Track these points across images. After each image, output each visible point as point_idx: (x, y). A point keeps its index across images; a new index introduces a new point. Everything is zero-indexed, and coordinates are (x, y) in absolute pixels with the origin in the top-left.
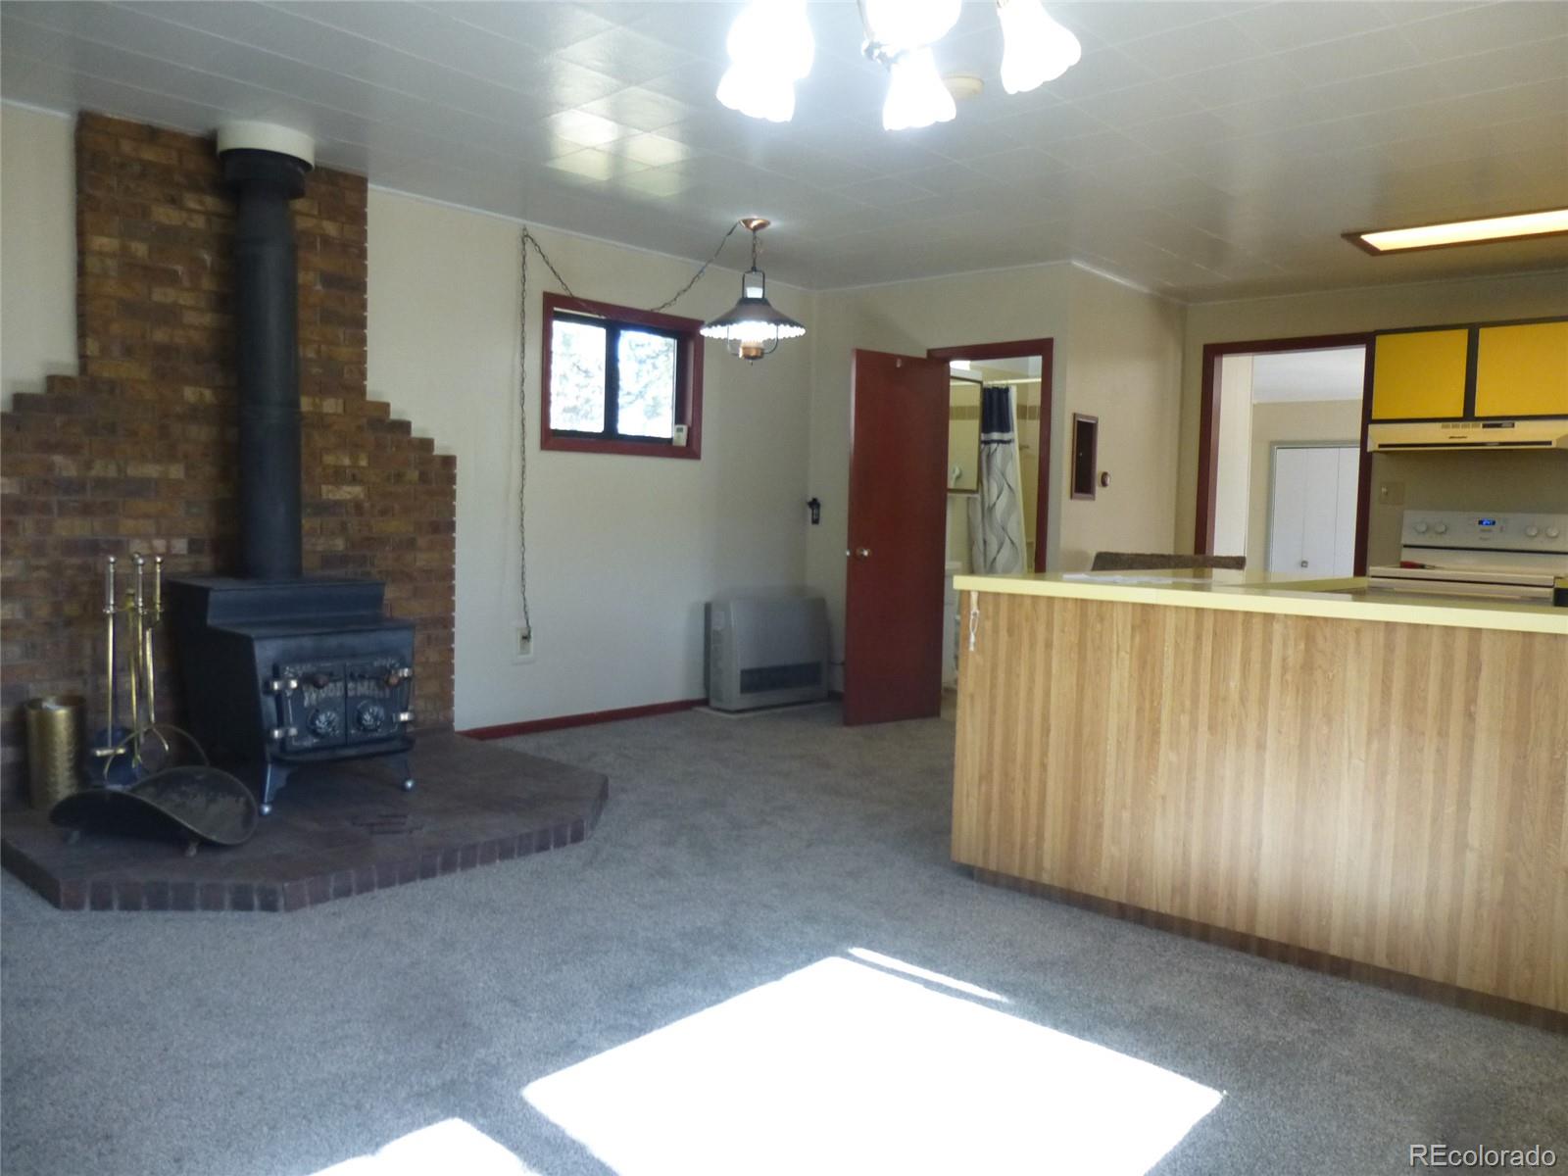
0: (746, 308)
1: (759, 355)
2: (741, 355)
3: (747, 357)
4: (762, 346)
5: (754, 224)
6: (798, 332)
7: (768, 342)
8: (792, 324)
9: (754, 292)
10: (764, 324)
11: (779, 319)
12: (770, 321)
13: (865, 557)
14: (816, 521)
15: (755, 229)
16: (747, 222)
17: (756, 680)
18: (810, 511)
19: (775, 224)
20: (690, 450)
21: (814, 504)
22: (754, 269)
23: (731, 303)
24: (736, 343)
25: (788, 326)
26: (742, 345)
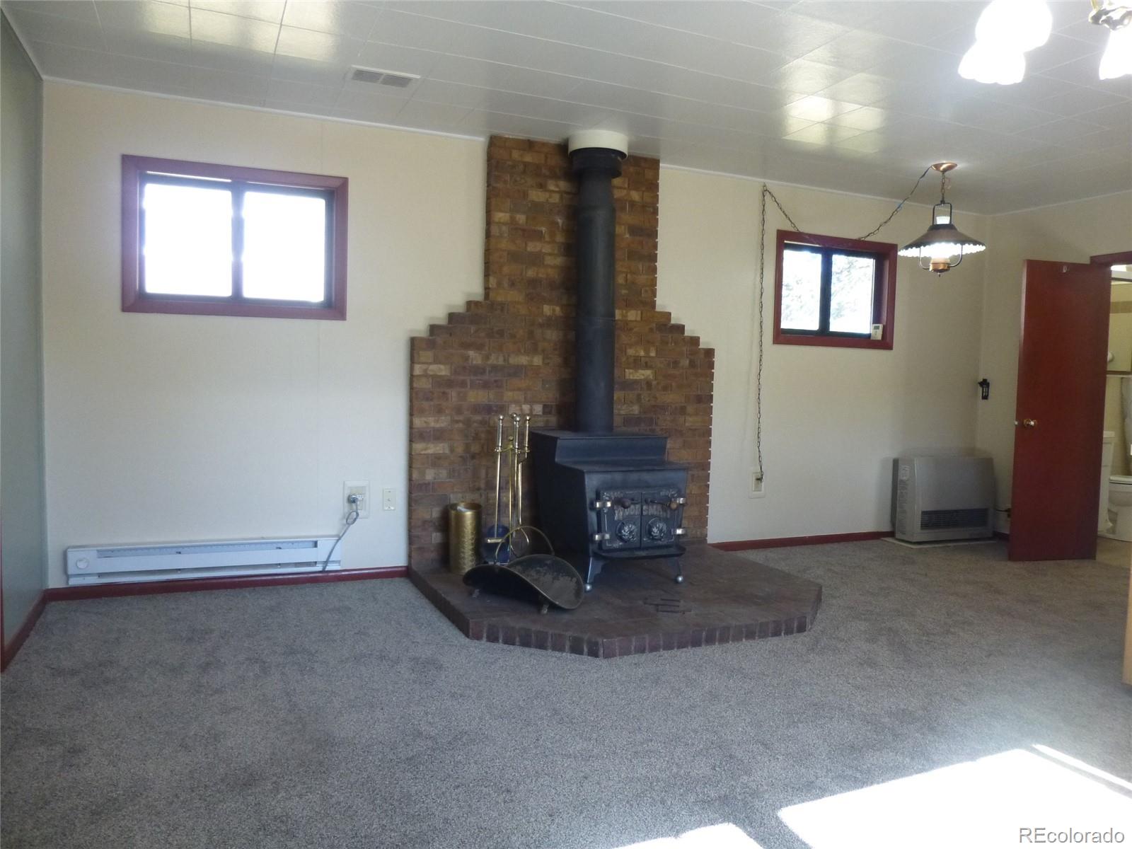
0: (935, 233)
1: (946, 268)
2: (931, 268)
3: (936, 270)
4: (949, 261)
5: (944, 166)
6: (980, 248)
7: (954, 258)
8: (975, 243)
9: (943, 220)
10: (952, 244)
11: (963, 240)
12: (956, 242)
13: (1031, 426)
14: (985, 397)
15: (945, 171)
16: (937, 166)
17: (933, 520)
18: (980, 389)
19: (961, 166)
20: (885, 343)
21: (985, 384)
22: (943, 202)
23: (924, 229)
24: (926, 260)
25: (972, 245)
26: (932, 262)
